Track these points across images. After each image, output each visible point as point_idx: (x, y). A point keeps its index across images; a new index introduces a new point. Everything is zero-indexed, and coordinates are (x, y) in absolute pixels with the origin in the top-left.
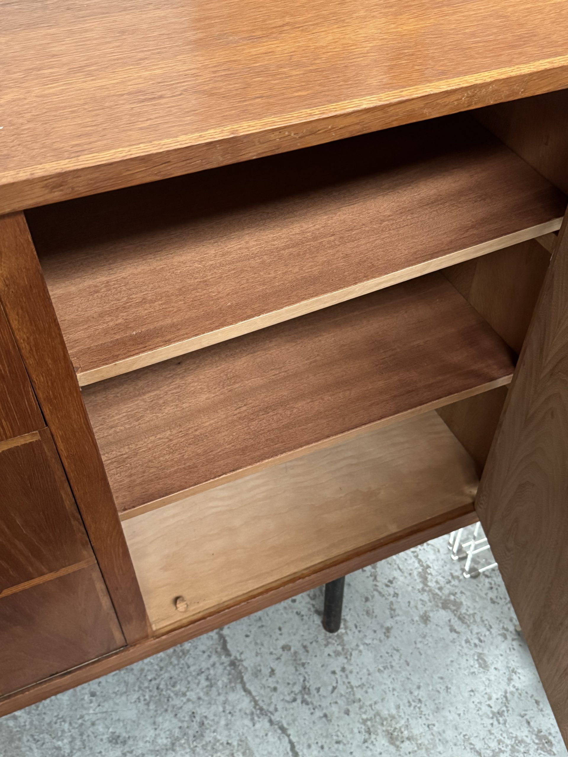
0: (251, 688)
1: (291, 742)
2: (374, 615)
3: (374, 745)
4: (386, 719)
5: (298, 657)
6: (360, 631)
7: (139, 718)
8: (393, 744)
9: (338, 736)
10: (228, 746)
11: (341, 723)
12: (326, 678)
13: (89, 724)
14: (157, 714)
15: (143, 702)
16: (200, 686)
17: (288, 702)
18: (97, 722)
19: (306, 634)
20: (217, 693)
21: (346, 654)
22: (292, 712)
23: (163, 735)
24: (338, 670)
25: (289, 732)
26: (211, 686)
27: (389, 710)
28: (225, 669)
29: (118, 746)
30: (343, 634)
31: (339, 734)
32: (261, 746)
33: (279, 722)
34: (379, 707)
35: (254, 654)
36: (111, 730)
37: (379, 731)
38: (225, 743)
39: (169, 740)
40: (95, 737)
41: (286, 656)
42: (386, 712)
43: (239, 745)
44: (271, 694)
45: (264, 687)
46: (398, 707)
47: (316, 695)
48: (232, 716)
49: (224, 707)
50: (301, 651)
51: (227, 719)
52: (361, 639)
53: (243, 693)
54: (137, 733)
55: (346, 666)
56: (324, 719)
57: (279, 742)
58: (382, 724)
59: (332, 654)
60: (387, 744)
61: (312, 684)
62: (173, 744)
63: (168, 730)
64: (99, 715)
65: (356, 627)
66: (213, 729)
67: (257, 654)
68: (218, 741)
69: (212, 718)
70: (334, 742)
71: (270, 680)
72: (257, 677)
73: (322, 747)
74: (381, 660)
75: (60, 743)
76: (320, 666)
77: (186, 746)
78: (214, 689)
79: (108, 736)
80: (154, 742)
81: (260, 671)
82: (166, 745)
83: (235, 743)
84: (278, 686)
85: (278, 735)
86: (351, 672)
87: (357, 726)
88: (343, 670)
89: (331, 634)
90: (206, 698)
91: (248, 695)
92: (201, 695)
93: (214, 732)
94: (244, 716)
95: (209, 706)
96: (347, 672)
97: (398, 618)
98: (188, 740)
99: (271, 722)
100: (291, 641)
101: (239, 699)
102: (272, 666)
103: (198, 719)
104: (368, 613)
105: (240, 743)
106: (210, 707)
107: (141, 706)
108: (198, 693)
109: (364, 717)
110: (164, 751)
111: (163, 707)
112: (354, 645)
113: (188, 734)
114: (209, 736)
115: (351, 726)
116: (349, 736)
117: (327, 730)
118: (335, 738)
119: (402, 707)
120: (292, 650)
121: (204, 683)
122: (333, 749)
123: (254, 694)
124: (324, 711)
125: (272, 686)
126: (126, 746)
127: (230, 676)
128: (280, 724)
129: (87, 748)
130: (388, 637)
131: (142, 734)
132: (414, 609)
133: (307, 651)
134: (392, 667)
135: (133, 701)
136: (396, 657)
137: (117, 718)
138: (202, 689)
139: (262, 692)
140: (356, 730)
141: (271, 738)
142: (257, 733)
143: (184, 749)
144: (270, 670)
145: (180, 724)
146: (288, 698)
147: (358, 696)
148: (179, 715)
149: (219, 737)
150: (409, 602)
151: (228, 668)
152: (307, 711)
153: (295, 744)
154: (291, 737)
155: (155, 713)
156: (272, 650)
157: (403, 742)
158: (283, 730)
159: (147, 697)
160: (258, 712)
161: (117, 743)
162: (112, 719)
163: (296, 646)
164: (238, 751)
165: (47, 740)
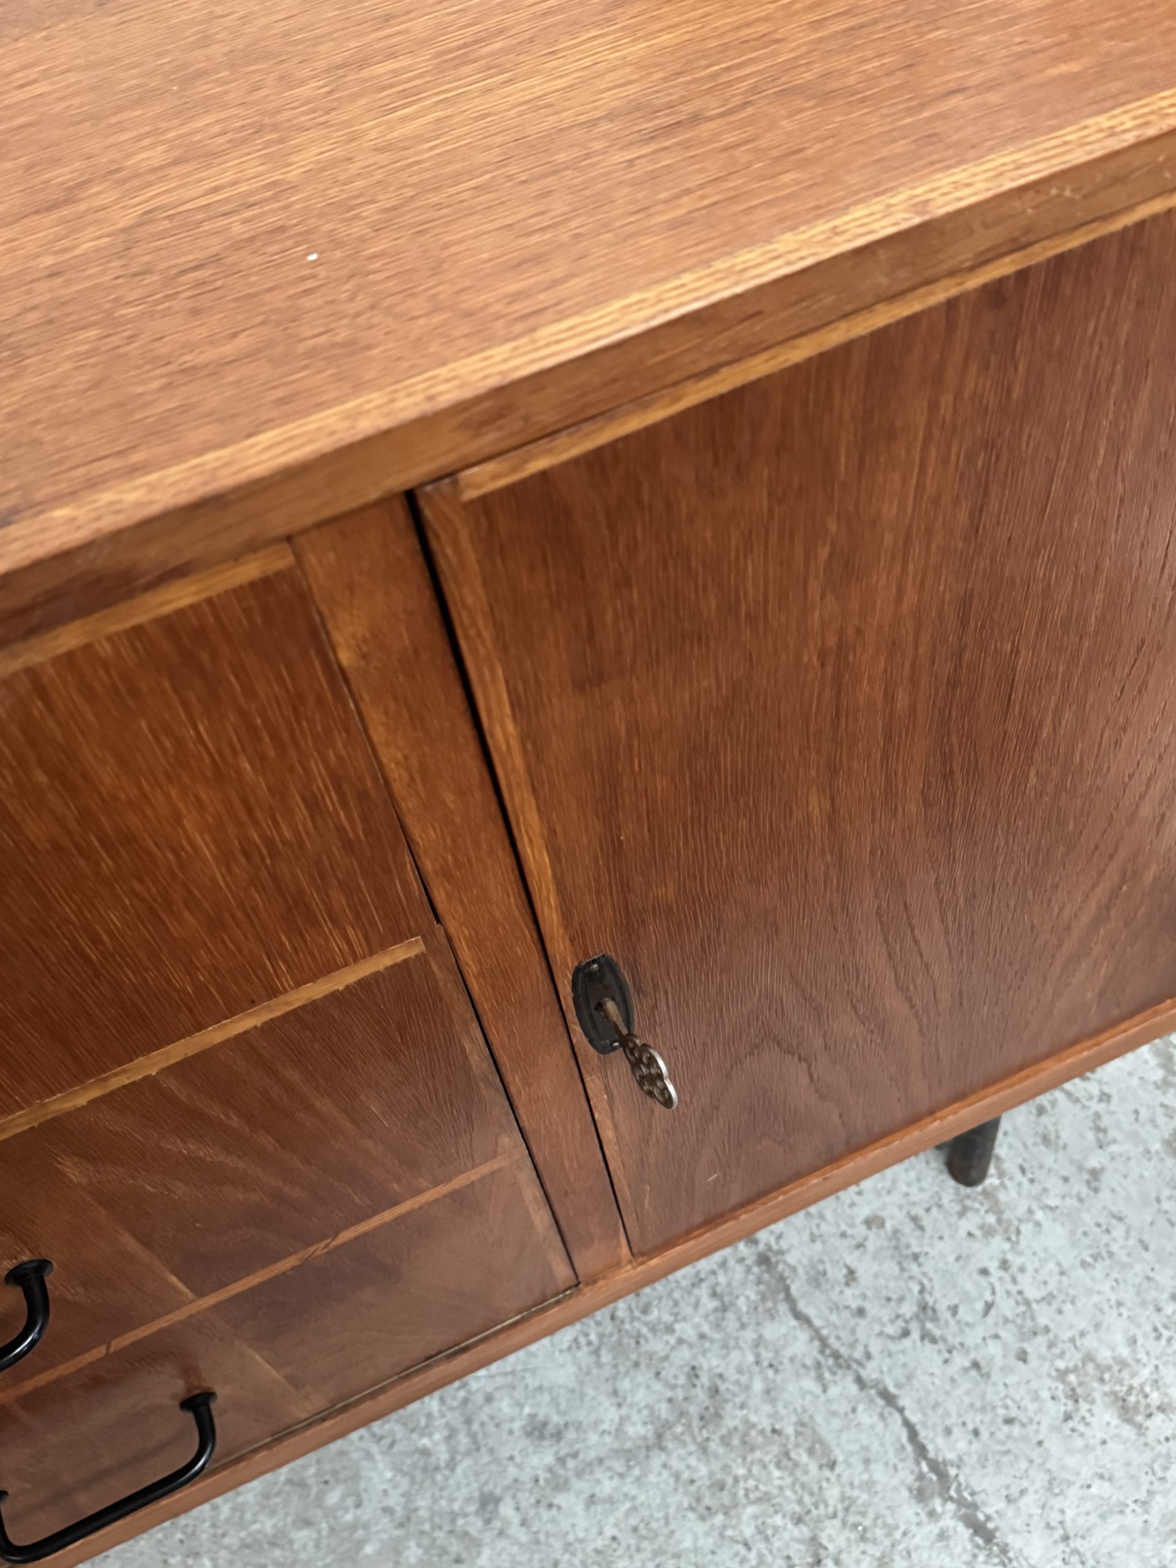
0: (810, 1311)
1: (907, 1424)
2: (1061, 1143)
3: (1087, 1424)
4: (1108, 1368)
5: (903, 1241)
6: (1032, 1181)
7: (582, 1383)
8: (1129, 1421)
9: (1006, 1407)
10: (776, 1437)
11: (1011, 1380)
12: (968, 1283)
13: (479, 1399)
14: (618, 1372)
15: (585, 1349)
16: (702, 1310)
17: (892, 1338)
18: (497, 1395)
19: (914, 1190)
20: (737, 1325)
21: (1006, 1231)
22: (902, 1359)
23: (635, 1417)
24: (993, 1266)
25: (901, 1402)
26: (724, 1309)
27: (1113, 1350)
28: (748, 1270)
29: (546, 1443)
30: (995, 1188)
31: (1009, 1402)
32: (845, 1436)
33: (876, 1384)
34: (1089, 1342)
35: (806, 1237)
36: (527, 1410)
37: (1096, 1395)
38: (768, 1429)
39: (650, 1427)
40: (498, 1426)
41: (875, 1240)
42: (1108, 1354)
43: (798, 1434)
44: (852, 1322)
45: (836, 1307)
46: (1133, 1341)
47: (952, 1322)
48: (777, 1371)
49: (758, 1356)
50: (908, 1228)
51: (765, 1379)
52: (1037, 1198)
53: (794, 1322)
54: (581, 1415)
55: (1010, 1257)
56: (973, 1373)
57: (881, 1425)
58: (1102, 1380)
59: (978, 1233)
60: (1115, 1421)
61: (941, 1300)
62: (659, 1436)
63: (647, 1406)
64: (500, 1380)
65: (1023, 1170)
66: (738, 1400)
67: (813, 1239)
68: (754, 1426)
69: (735, 1377)
70: (999, 1421)
71: (848, 1292)
72: (818, 1286)
73: (976, 1433)
74: (1086, 1241)
75: (425, 1442)
76: (951, 1258)
77: (687, 1438)
78: (730, 1315)
79: (523, 1423)
80: (619, 1432)
81: (825, 1273)
82: (645, 1438)
83: (790, 1430)
84: (868, 1306)
85: (878, 1410)
86: (1022, 1270)
87: (1047, 1386)
88: (1004, 1265)
89: (969, 1190)
90: (717, 1336)
91: (805, 1326)
92: (706, 1328)
93: (742, 1406)
94: (802, 1371)
95: (724, 1352)
96: (1014, 1269)
97: (1114, 1149)
98: (688, 1426)
99: (860, 1382)
100: (884, 1206)
101: (785, 1335)
102: (848, 1263)
103: (704, 1379)
104: (1046, 1140)
105: (800, 1429)
106: (728, 1354)
107: (583, 1356)
108: (697, 1326)
109: (1061, 1364)
110: (643, 1452)
111: (628, 1359)
112: (1022, 1210)
113: (688, 1413)
114: (732, 1418)
115: (1034, 1385)
116: (1032, 1407)
117: (983, 1396)
118: (1001, 1412)
119: (1140, 1342)
120: (889, 1225)
121: (709, 1304)
122: (1000, 1436)
123: (817, 1322)
124: (973, 1355)
125: (854, 1305)
126: (562, 1443)
127: (762, 1287)
128: (881, 1387)
129: (483, 1450)
130: (1096, 1190)
131: (593, 1417)
132: (1149, 1127)
133: (921, 1228)
134: (1111, 1254)
135: (564, 1346)
136: (1119, 1231)
137: (537, 1383)
138: (707, 1316)
139: (834, 1318)
140: (1045, 1395)
141: (866, 1417)
142: (835, 1407)
143: (684, 1444)
144: (845, 1271)
145: (669, 1394)
146: (891, 1330)
147: (1043, 1321)
148: (663, 1374)
149: (753, 1418)
150: (1137, 1112)
151: (755, 1270)
152: (935, 1356)
153: (918, 1427)
154: (908, 1413)
155: (614, 1371)
156: (844, 1227)
157: (1149, 1416)
158: (889, 1399)
159: (593, 1337)
160: (831, 1362)
161: (542, 1437)
162: (526, 1387)
163: (895, 1218)
164: (797, 1445)
165: (399, 1436)
